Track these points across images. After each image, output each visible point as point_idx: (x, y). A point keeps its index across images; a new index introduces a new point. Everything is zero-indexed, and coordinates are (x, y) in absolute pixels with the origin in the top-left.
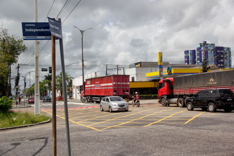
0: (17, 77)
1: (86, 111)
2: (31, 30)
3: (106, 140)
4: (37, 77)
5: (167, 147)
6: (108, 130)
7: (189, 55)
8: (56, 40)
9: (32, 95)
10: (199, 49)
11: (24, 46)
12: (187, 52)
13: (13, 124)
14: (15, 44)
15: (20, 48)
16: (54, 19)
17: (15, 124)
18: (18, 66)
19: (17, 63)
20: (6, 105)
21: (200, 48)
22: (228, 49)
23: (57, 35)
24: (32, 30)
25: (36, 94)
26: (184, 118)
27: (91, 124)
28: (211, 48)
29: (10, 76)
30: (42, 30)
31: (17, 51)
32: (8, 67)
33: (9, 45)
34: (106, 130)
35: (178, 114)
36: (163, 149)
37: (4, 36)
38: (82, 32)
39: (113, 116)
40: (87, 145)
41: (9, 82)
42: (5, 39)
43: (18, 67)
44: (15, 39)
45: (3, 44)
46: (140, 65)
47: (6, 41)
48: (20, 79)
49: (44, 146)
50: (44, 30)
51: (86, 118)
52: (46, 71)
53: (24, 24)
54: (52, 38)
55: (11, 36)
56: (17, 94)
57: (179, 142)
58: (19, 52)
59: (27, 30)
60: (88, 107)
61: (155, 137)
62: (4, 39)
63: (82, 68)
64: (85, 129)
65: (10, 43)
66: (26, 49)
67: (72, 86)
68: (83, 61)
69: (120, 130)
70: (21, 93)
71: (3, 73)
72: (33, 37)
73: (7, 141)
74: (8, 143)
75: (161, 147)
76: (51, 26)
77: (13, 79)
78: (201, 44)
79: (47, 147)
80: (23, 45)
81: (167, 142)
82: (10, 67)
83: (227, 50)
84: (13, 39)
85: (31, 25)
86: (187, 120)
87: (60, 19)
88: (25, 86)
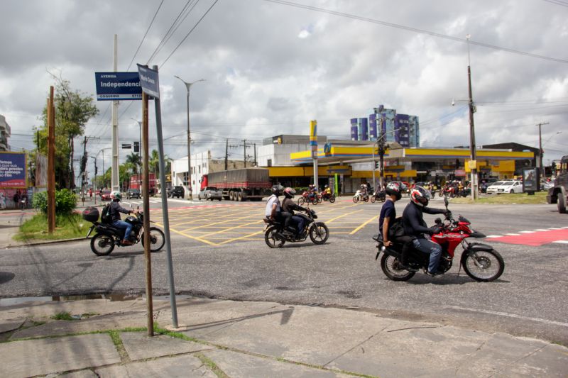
0: (83, 157)
1: (195, 214)
2: (109, 84)
3: (228, 261)
4: (115, 158)
5: (324, 271)
6: (231, 245)
7: (358, 126)
8: (149, 101)
9: (106, 187)
10: (373, 117)
11: (95, 108)
12: (354, 121)
13: (79, 233)
14: (80, 104)
15: (88, 111)
16: (146, 67)
17: (83, 232)
18: (84, 139)
19: (84, 136)
20: (67, 203)
21: (375, 115)
22: (415, 118)
23: (151, 93)
24: (112, 85)
25: (114, 185)
26: (350, 225)
27: (202, 234)
28: (391, 117)
29: (72, 156)
30: (127, 84)
31: (83, 116)
32: (69, 141)
33: (72, 106)
34: (227, 245)
35: (340, 219)
36: (318, 273)
37: (63, 92)
38: (188, 85)
39: (238, 222)
40: (198, 269)
41: (70, 166)
42: (65, 96)
43: (85, 142)
44: (80, 97)
45: (62, 104)
46: (281, 140)
47: (66, 99)
48: (88, 161)
49: (129, 270)
50: (130, 85)
51: (194, 225)
52: (130, 147)
53: (98, 75)
54: (143, 98)
55: (73, 91)
56: (83, 184)
57: (343, 263)
58: (86, 117)
59: (103, 84)
60: (196, 206)
61: (305, 254)
62: (63, 97)
63: (187, 144)
64: (193, 243)
65: (72, 102)
66: (98, 112)
67: (170, 173)
68: (189, 132)
69: (249, 244)
70: (90, 183)
71: (63, 151)
72: (113, 96)
73: (71, 260)
74: (74, 263)
75: (314, 270)
76: (142, 78)
77: (77, 160)
78: (375, 108)
79: (133, 272)
80: (92, 107)
81: (323, 263)
82: (72, 142)
83: (414, 120)
84: (78, 96)
85: (109, 76)
86: (354, 229)
87: (156, 67)
88: (96, 173)
